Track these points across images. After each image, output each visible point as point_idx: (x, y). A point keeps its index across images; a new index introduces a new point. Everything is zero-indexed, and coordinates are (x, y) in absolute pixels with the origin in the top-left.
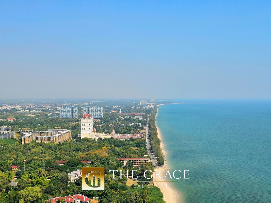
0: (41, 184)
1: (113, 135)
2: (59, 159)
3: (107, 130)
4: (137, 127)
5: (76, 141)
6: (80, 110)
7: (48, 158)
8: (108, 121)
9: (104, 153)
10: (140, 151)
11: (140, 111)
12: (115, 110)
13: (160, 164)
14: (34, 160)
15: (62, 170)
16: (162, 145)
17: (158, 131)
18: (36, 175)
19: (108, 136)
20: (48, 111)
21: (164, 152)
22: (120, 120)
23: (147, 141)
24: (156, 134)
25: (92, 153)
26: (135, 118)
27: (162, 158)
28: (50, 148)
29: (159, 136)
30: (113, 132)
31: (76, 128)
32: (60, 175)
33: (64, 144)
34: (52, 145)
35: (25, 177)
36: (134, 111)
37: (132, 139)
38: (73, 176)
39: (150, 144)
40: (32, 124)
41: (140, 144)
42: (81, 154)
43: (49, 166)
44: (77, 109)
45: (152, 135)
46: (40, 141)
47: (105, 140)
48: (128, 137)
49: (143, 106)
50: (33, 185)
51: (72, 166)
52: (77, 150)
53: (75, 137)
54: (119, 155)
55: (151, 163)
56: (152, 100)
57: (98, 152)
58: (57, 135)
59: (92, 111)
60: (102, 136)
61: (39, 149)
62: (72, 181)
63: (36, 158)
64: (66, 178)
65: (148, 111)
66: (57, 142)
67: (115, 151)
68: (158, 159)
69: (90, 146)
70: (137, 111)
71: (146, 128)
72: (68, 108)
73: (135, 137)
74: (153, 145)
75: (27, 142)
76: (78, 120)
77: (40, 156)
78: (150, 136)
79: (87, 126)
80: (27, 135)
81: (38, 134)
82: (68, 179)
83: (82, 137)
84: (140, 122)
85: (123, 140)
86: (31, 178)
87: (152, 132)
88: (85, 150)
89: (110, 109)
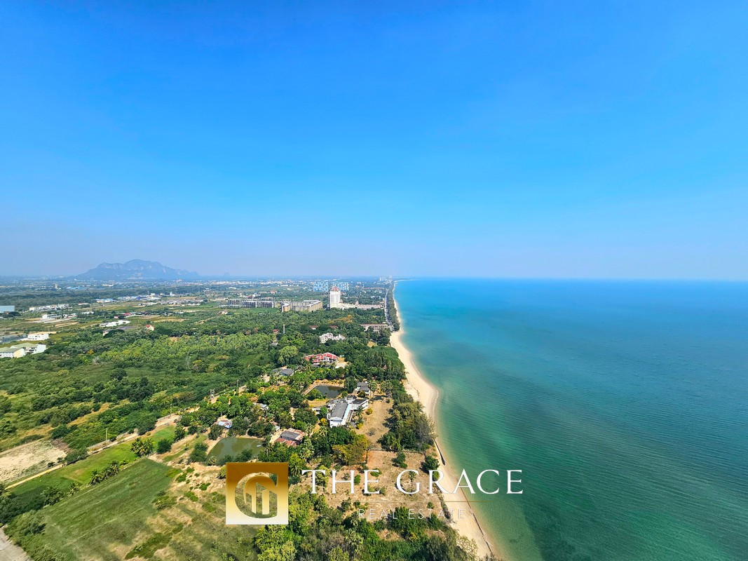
0: (297, 344)
1: (357, 306)
2: (312, 324)
3: (351, 301)
4: (377, 299)
5: (326, 310)
6: (330, 285)
7: (303, 323)
8: (351, 295)
9: (349, 320)
10: (380, 319)
11: (380, 286)
12: (359, 285)
13: (396, 329)
14: (291, 324)
15: (314, 333)
16: (398, 314)
17: (395, 303)
18: (293, 337)
19: (353, 306)
20: (304, 286)
21: (400, 320)
22: (363, 293)
23: (385, 310)
24: (393, 305)
25: (340, 319)
26: (375, 292)
27: (398, 324)
28: (304, 315)
29: (396, 307)
30: (357, 303)
31: (326, 300)
32: (312, 337)
33: (316, 312)
34: (307, 313)
35: (284, 338)
36: (375, 286)
37: (373, 309)
38: (324, 338)
39: (388, 313)
40: (290, 296)
41: (380, 313)
42: (330, 321)
43: (304, 330)
44: (327, 284)
45: (390, 307)
46: (297, 309)
47: (350, 309)
48: (369, 307)
49: (382, 282)
50: (291, 345)
51: (323, 330)
52: (327, 317)
53: (324, 307)
54: (362, 322)
55: (389, 329)
56: (391, 277)
57: (345, 319)
58: (310, 305)
59: (340, 286)
60: (348, 306)
61: (295, 316)
62: (322, 343)
63: (293, 323)
64: (318, 339)
65: (387, 286)
66: (310, 311)
67: (358, 318)
68: (394, 326)
69: (338, 314)
70: (377, 286)
71: (385, 300)
72: (320, 283)
73: (375, 307)
74: (391, 313)
75: (286, 310)
76: (328, 293)
77: (297, 322)
78: (388, 306)
79: (335, 297)
80: (286, 305)
81: (295, 304)
82: (319, 341)
83: (332, 307)
84: (380, 295)
85: (365, 309)
86: (289, 339)
87: (389, 303)
88: (332, 318)
89: (354, 284)
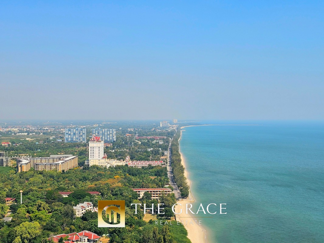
0: (40, 219)
1: (128, 162)
2: (63, 190)
3: (120, 156)
4: (156, 153)
5: (84, 169)
6: (89, 133)
7: (50, 189)
8: (120, 146)
9: (116, 183)
10: (160, 181)
11: (161, 134)
12: (130, 132)
13: (184, 195)
14: (32, 190)
15: (65, 202)
16: (186, 174)
17: (182, 158)
18: (35, 209)
19: (122, 163)
20: (50, 134)
21: (189, 182)
22: (136, 144)
23: (169, 169)
24: (180, 161)
25: (102, 182)
26: (154, 142)
27: (187, 188)
28: (52, 176)
29: (183, 163)
30: (128, 158)
31: (83, 154)
32: (63, 208)
33: (68, 172)
34: (55, 174)
35: (22, 210)
36: (153, 134)
37: (150, 167)
38: (79, 210)
39: (172, 172)
40: (31, 149)
41: (161, 172)
42: (89, 184)
43: (50, 198)
44: (84, 131)
45: (175, 162)
46: (40, 169)
47: (118, 167)
48: (145, 164)
49: (163, 128)
50: (31, 220)
51: (79, 197)
52: (85, 179)
53: (81, 164)
54: (135, 185)
55: (173, 195)
56: (175, 121)
57: (109, 181)
58: (60, 162)
59: (103, 134)
60: (115, 163)
61: (39, 178)
62: (77, 216)
63: (34, 188)
64: (71, 212)
65: (170, 134)
66: (60, 170)
67: (130, 180)
68: (181, 190)
69: (100, 175)
70: (156, 134)
71: (167, 153)
72: (75, 130)
73: (154, 163)
74: (176, 173)
75: (25, 170)
76: (86, 145)
77: (40, 186)
78: (172, 163)
79: (96, 151)
80: (24, 161)
81: (38, 160)
82: (73, 213)
83: (91, 164)
84: (160, 146)
85: (139, 167)
86: (28, 212)
87: (174, 158)
88: (94, 179)
89: (124, 132)
